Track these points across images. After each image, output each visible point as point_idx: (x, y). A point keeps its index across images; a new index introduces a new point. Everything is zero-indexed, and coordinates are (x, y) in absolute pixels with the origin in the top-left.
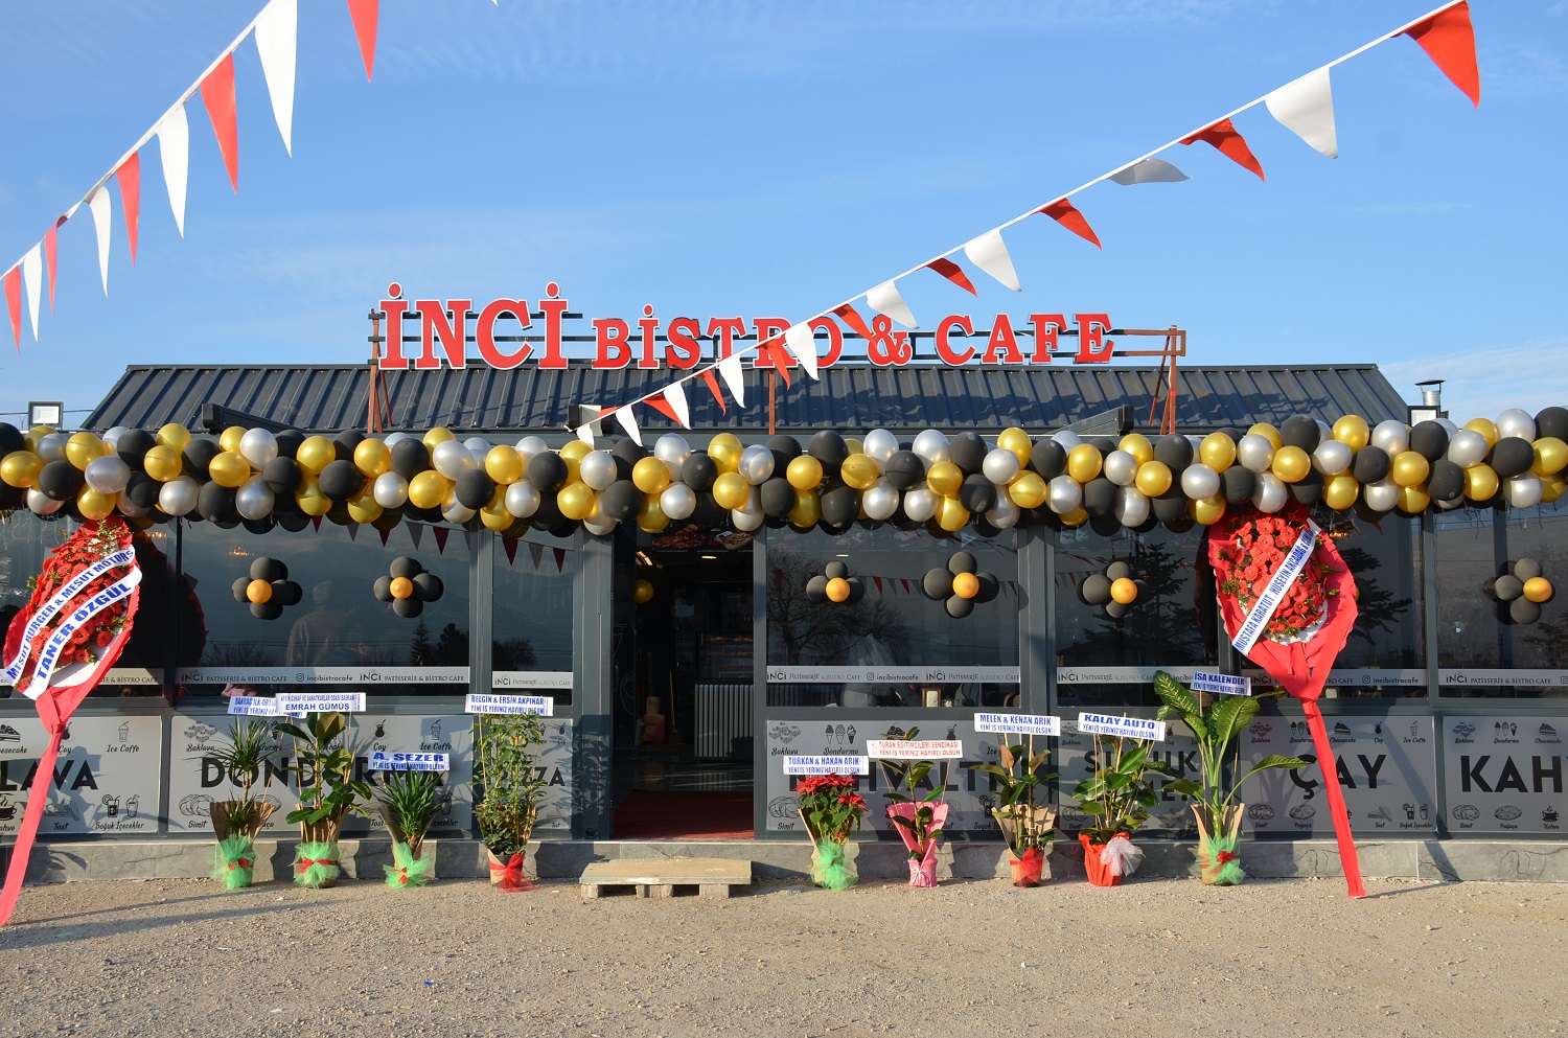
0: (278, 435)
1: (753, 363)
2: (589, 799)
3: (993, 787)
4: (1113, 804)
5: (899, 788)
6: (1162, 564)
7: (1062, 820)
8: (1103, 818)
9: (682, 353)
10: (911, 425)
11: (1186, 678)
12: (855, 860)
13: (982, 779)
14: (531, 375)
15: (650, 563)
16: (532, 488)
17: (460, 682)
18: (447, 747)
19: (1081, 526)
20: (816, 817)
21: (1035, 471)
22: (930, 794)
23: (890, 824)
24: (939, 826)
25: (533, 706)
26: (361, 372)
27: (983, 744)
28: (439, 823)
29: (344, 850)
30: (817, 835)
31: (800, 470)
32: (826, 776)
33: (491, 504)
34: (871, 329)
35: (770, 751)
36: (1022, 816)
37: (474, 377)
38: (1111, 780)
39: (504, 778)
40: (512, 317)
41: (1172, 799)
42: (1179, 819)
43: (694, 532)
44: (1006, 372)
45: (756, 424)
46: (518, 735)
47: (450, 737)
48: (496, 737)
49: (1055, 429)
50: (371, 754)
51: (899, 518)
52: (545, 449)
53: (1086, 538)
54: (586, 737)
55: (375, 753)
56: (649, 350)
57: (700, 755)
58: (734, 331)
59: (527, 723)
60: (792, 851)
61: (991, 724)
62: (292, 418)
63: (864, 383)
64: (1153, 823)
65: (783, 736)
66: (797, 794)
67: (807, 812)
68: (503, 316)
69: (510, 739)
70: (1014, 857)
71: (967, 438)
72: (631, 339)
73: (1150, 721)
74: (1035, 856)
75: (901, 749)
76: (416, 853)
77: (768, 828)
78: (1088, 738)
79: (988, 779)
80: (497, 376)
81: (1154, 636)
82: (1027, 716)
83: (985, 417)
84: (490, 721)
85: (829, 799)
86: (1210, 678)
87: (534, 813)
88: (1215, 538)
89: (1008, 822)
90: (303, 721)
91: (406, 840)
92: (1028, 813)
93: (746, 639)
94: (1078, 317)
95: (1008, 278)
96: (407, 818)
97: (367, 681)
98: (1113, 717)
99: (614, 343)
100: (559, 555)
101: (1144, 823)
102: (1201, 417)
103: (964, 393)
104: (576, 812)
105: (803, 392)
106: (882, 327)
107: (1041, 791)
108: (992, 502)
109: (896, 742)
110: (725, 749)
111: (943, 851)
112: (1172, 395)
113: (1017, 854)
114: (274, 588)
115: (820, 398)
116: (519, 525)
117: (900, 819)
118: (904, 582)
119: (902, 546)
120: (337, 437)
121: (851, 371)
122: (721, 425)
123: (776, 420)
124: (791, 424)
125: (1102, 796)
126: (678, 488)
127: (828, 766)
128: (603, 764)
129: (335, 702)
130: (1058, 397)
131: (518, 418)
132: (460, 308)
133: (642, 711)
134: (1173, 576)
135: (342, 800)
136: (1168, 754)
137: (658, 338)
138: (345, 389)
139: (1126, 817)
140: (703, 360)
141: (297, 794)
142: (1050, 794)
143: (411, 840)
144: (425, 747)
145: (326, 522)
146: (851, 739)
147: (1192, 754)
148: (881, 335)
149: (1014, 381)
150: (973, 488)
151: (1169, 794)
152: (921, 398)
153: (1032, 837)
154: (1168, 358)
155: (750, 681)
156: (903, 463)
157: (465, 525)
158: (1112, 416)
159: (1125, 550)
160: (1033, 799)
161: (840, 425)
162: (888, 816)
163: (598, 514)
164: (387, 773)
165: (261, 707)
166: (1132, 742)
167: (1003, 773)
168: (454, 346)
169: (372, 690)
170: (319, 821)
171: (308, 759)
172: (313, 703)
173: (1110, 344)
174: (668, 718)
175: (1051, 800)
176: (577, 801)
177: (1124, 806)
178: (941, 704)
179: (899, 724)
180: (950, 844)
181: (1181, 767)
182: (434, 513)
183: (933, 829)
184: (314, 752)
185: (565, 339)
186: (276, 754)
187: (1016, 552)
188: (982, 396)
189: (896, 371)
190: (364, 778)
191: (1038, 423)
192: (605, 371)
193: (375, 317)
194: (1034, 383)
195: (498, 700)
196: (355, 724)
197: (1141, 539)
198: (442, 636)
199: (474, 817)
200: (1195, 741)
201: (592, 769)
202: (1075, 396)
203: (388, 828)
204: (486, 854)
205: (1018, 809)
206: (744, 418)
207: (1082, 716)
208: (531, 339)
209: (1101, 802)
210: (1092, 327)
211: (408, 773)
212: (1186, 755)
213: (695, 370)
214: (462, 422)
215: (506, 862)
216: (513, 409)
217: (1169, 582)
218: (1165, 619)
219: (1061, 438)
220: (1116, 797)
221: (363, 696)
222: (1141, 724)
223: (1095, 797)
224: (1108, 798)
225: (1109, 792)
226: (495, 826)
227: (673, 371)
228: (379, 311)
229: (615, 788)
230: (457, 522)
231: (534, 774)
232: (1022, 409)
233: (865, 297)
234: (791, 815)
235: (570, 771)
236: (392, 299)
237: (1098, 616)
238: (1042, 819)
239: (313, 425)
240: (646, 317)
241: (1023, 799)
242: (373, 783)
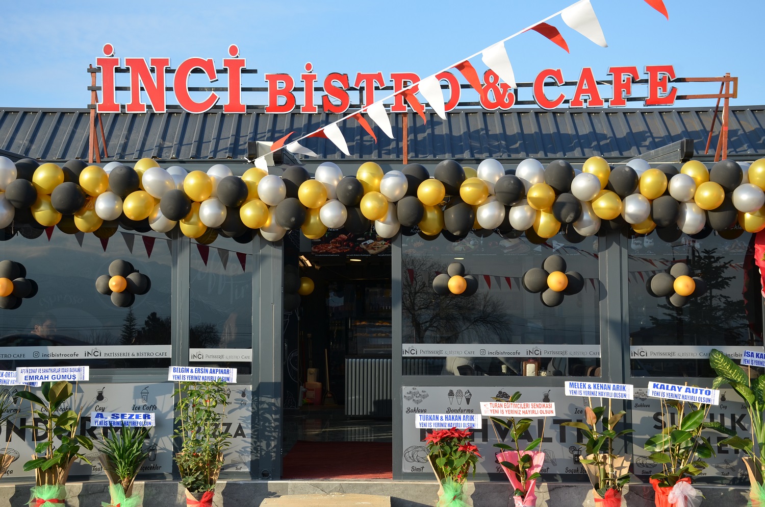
0: (16, 163)
1: (391, 108)
2: (264, 447)
3: (580, 439)
4: (678, 455)
5: (506, 440)
6: (714, 265)
7: (635, 467)
8: (669, 466)
9: (335, 101)
10: (513, 156)
11: (736, 355)
12: (472, 496)
13: (571, 433)
14: (217, 118)
15: (310, 265)
16: (220, 203)
17: (164, 357)
18: (153, 408)
19: (649, 234)
20: (441, 462)
21: (613, 190)
22: (530, 444)
23: (498, 468)
24: (537, 470)
25: (221, 375)
26: (82, 114)
27: (571, 405)
28: (146, 468)
29: (70, 491)
30: (442, 476)
31: (428, 190)
32: (449, 430)
33: (188, 216)
34: (482, 81)
35: (404, 410)
36: (604, 463)
37: (173, 119)
38: (675, 436)
39: (198, 432)
40: (201, 72)
41: (726, 452)
42: (733, 469)
43: (344, 240)
44: (589, 114)
45: (393, 157)
46: (209, 398)
47: (156, 400)
48: (192, 400)
49: (628, 158)
50: (93, 414)
51: (505, 228)
52: (230, 174)
53: (652, 244)
54: (263, 399)
55: (96, 413)
56: (309, 98)
57: (349, 414)
58: (375, 84)
59: (216, 389)
60: (422, 488)
61: (578, 389)
62: (27, 151)
63: (477, 124)
64: (710, 471)
65: (415, 398)
66: (426, 444)
67: (434, 458)
68: (195, 71)
69: (203, 401)
70: (597, 496)
71: (558, 165)
72: (296, 89)
73: (707, 389)
74: (615, 495)
75: (507, 409)
76: (128, 492)
77: (404, 470)
78: (656, 402)
79: (576, 433)
80: (190, 118)
81: (707, 322)
82: (607, 384)
83: (572, 149)
84: (187, 388)
85: (451, 448)
86: (757, 355)
87: (221, 459)
88: (759, 243)
89: (593, 468)
90: (38, 388)
91: (120, 482)
92: (609, 461)
93: (384, 324)
94: (649, 68)
95: (597, 37)
96: (121, 464)
97: (90, 357)
98: (676, 386)
99: (282, 92)
100: (242, 257)
101: (703, 471)
102: (749, 147)
103: (556, 131)
104: (254, 458)
105: (429, 131)
106: (491, 80)
107: (619, 443)
108: (578, 215)
109: (503, 403)
110: (369, 409)
111: (541, 490)
112: (725, 130)
113: (600, 493)
114: (16, 285)
115: (442, 136)
116: (211, 233)
117: (507, 464)
118: (508, 279)
119: (506, 251)
120: (65, 165)
121: (467, 114)
122: (365, 157)
123: (408, 153)
124: (420, 156)
125: (668, 448)
126: (333, 204)
127: (450, 422)
128: (275, 420)
129: (64, 374)
130: (631, 133)
131: (207, 151)
132: (161, 65)
133: (304, 380)
134: (723, 275)
135: (69, 452)
136: (722, 416)
137: (317, 89)
138: (70, 128)
139: (688, 466)
140: (351, 106)
141: (33, 447)
142: (626, 446)
143: (124, 482)
144: (136, 408)
145: (57, 232)
146: (468, 401)
147: (742, 416)
148: (490, 86)
149: (595, 121)
150: (563, 204)
151: (724, 448)
152: (522, 135)
153: (612, 480)
154: (722, 100)
155: (389, 356)
156: (509, 185)
157: (168, 234)
158: (675, 148)
159: (684, 253)
160: (612, 450)
161: (458, 156)
162: (497, 461)
163: (271, 226)
164: (105, 429)
165: (4, 378)
166: (692, 406)
167: (588, 429)
168: (156, 95)
169: (95, 364)
170: (50, 468)
171: (42, 419)
172: (46, 374)
173: (674, 90)
174: (324, 385)
175: (627, 451)
176: (255, 449)
177: (687, 457)
178: (538, 374)
179: (505, 389)
180: (546, 484)
181: (734, 427)
182: (143, 225)
183: (533, 472)
184: (47, 414)
185: (244, 89)
186: (16, 415)
187: (596, 256)
188: (570, 133)
189: (502, 114)
190: (87, 433)
191: (615, 154)
192: (275, 114)
193: (92, 71)
194: (612, 122)
195: (194, 371)
196: (80, 391)
197: (697, 245)
198: (146, 323)
199: (174, 463)
200: (745, 406)
201: (267, 424)
202: (644, 132)
203: (106, 473)
204: (183, 492)
205: (600, 457)
206: (383, 152)
207: (651, 384)
208: (217, 89)
209: (667, 453)
210: (659, 76)
211: (122, 429)
212: (737, 417)
213: (345, 114)
214: (164, 155)
215: (199, 498)
216: (204, 145)
217: (720, 279)
218: (717, 308)
219: (634, 164)
220: (679, 449)
221: (87, 368)
222: (699, 391)
223: (662, 449)
224: (673, 450)
225: (674, 445)
226: (191, 470)
227: (328, 115)
228: (95, 66)
229: (284, 440)
230: (161, 232)
231: (222, 429)
232: (602, 143)
233: (481, 55)
234: (421, 460)
235: (250, 426)
236: (106, 56)
237: (662, 306)
238: (620, 465)
239: (44, 156)
240: (306, 73)
241: (604, 449)
242: (95, 437)
